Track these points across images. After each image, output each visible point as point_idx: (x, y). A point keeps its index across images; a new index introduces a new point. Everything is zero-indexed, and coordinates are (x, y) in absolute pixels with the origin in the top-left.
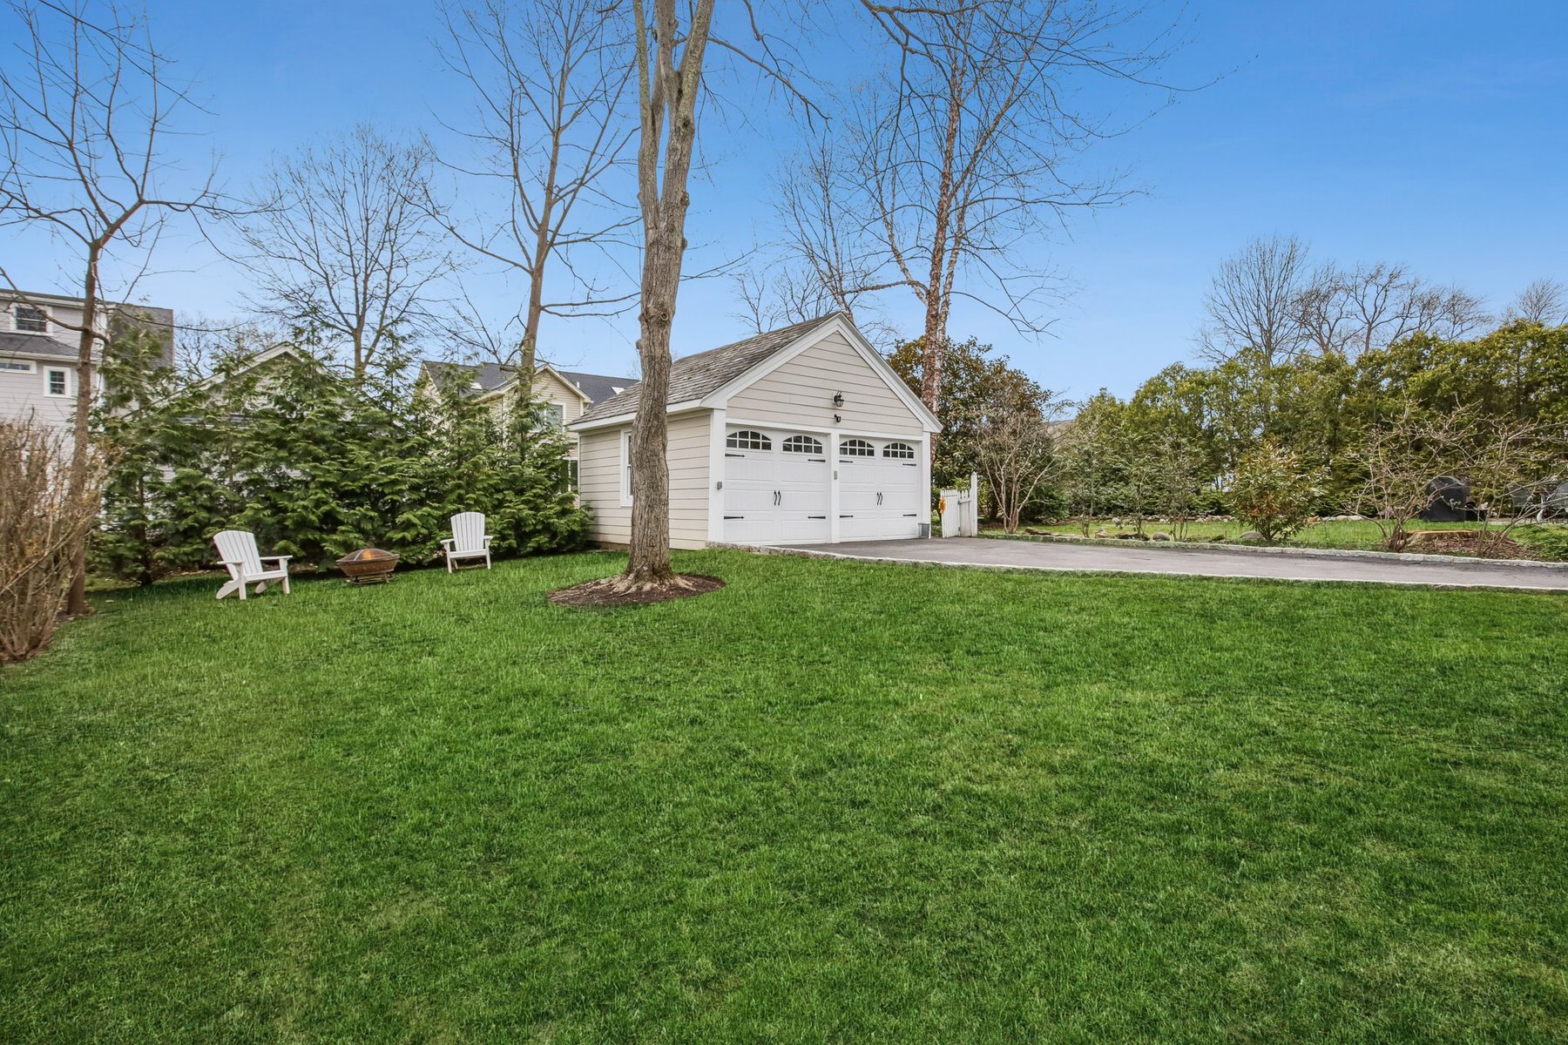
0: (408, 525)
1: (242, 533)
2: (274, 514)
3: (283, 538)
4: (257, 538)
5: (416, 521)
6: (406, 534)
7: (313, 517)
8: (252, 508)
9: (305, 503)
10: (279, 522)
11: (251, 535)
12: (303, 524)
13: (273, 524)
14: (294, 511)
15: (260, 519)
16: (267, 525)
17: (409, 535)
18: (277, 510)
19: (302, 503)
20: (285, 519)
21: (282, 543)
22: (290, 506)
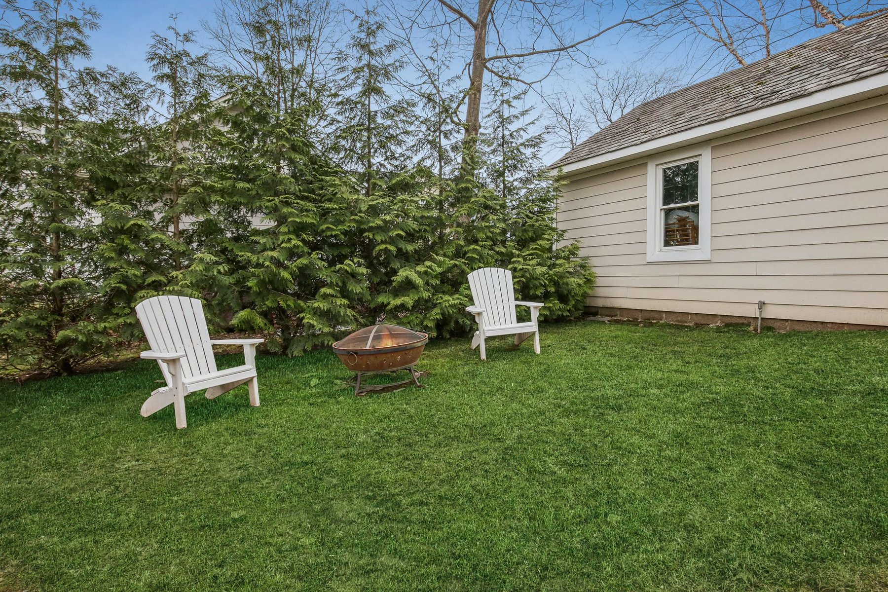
0: (408, 285)
1: (185, 300)
2: (231, 272)
3: (244, 307)
4: (207, 307)
5: (419, 281)
6: (406, 299)
7: (285, 275)
8: (201, 260)
9: (275, 254)
10: (238, 283)
11: (198, 303)
12: (273, 285)
13: (229, 287)
14: (258, 265)
15: (213, 278)
16: (221, 287)
17: (408, 300)
18: (237, 266)
19: (270, 253)
20: (246, 279)
21: (243, 314)
22: (254, 258)
